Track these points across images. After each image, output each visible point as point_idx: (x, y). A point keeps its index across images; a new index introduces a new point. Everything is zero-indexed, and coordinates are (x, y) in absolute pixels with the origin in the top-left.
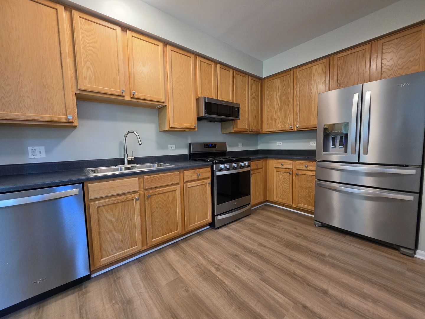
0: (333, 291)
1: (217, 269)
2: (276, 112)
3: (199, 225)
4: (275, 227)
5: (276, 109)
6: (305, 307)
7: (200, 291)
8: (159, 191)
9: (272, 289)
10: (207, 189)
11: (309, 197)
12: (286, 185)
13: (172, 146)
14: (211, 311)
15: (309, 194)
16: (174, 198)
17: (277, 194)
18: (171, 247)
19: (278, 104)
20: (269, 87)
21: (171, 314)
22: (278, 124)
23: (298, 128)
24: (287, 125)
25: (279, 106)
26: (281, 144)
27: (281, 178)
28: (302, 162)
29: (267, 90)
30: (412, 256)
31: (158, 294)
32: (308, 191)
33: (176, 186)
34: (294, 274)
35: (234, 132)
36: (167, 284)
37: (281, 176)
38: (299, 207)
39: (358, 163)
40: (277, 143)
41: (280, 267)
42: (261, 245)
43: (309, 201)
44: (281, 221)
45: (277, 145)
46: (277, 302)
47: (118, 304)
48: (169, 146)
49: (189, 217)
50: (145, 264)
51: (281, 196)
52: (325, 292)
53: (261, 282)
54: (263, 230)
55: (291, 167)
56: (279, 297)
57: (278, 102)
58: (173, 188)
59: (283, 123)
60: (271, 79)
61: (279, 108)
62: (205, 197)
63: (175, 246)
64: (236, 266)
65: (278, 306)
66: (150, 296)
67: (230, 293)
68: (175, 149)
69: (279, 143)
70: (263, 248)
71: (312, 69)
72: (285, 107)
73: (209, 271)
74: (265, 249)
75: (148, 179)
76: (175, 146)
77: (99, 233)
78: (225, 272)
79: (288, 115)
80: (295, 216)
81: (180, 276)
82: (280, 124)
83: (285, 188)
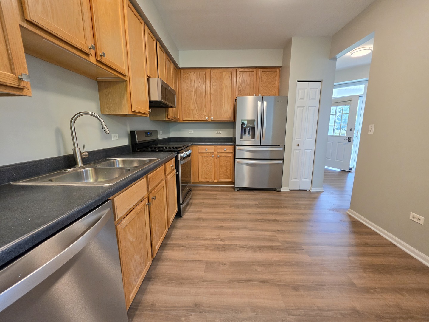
0: (278, 218)
1: (223, 241)
2: (193, 104)
4: (217, 200)
5: (192, 101)
6: (279, 230)
7: (232, 259)
8: (157, 190)
9: (260, 232)
11: (227, 172)
12: (209, 166)
13: (115, 134)
14: (252, 262)
15: (227, 170)
16: (163, 195)
17: (202, 175)
18: (163, 250)
19: (195, 96)
20: (185, 78)
21: (237, 282)
22: (195, 114)
23: (213, 120)
24: (204, 116)
25: (196, 98)
26: (193, 133)
27: (205, 161)
28: (222, 147)
29: (184, 81)
30: (280, 191)
31: (210, 282)
32: (226, 168)
33: (163, 182)
34: (258, 219)
35: (167, 119)
36: (205, 272)
37: (205, 160)
38: (221, 181)
39: (260, 145)
40: (189, 131)
41: (250, 220)
42: (224, 213)
43: (227, 175)
44: (216, 194)
45: (189, 133)
46: (269, 236)
47: (191, 315)
48: (112, 135)
50: (161, 276)
51: (206, 176)
52: (276, 220)
53: (251, 232)
54: (214, 204)
55: (213, 151)
56: (266, 233)
57: (194, 94)
58: (162, 184)
59: (200, 114)
60: (187, 71)
61: (196, 100)
63: (165, 247)
64: (230, 232)
65: (271, 237)
66: (206, 288)
67: (247, 247)
69: (191, 131)
70: (228, 214)
71: (222, 74)
72: (201, 100)
73: (219, 245)
74: (230, 214)
75: (151, 177)
76: (117, 135)
78: (229, 239)
79: (204, 108)
80: (219, 189)
81: (206, 261)
82: (197, 115)
83: (209, 169)
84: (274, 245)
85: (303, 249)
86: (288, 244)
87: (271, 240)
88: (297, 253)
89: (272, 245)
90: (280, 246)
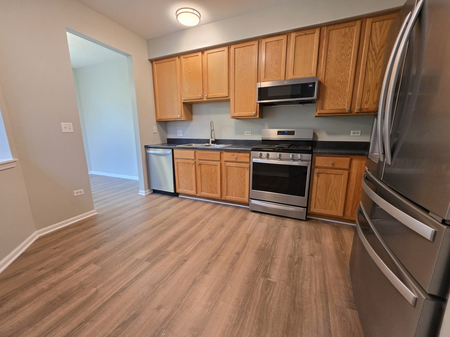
0: (209, 277)
3: (236, 200)
8: (206, 162)
10: (245, 172)
13: (248, 132)
16: (216, 170)
33: (217, 162)
48: (245, 132)
49: (227, 189)
52: (205, 272)
58: (214, 163)
62: (243, 179)
68: (250, 134)
75: (199, 153)
76: (250, 132)
77: (178, 176)
78: (202, 226)
84: (172, 245)
85: (146, 261)
86: (163, 255)
87: (179, 246)
88: (149, 253)
89: (174, 244)
90: (167, 248)
